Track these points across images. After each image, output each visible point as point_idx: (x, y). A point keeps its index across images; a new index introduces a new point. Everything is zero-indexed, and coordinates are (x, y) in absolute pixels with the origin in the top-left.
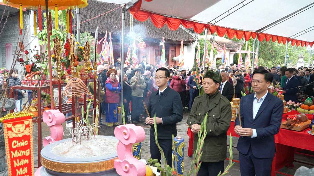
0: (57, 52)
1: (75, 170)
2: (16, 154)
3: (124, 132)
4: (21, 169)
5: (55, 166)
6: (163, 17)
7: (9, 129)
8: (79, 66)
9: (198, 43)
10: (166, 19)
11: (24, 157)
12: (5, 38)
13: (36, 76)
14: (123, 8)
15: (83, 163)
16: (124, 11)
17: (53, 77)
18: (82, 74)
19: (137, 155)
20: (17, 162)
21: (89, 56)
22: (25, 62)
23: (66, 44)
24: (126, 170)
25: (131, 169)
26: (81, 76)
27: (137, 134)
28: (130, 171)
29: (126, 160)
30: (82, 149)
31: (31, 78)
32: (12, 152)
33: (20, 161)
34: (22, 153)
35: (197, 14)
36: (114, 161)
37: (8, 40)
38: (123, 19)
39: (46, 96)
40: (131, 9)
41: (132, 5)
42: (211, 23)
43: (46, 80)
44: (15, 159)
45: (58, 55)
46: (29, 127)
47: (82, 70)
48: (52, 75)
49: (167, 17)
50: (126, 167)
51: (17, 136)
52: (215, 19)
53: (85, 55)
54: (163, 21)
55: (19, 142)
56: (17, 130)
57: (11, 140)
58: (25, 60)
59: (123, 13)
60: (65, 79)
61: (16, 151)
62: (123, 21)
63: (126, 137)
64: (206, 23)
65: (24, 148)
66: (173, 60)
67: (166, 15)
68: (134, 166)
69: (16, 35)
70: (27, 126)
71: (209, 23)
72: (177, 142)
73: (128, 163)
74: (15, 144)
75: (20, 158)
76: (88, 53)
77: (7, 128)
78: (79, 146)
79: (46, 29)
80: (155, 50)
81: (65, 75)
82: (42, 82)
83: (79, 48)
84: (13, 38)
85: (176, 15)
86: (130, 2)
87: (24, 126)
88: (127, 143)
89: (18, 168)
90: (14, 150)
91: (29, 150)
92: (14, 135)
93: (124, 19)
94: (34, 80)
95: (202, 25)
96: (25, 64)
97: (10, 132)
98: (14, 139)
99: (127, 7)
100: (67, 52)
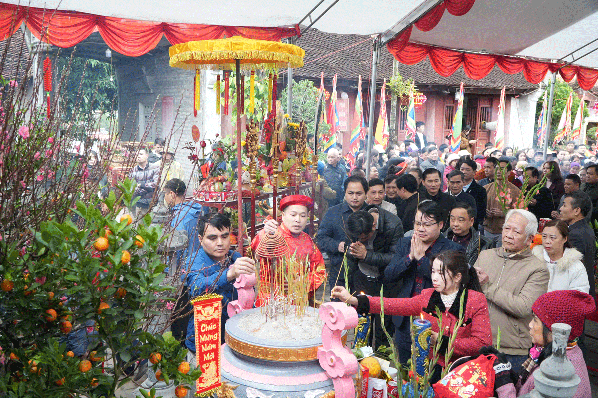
0: (251, 146)
1: (267, 356)
2: (204, 338)
3: (331, 314)
4: (208, 354)
5: (243, 348)
6: (457, 54)
7: (199, 312)
8: (287, 160)
9: (544, 92)
10: (463, 58)
11: (212, 342)
12: (161, 87)
13: (217, 184)
14: (375, 41)
15: (277, 348)
16: (376, 48)
17: (242, 183)
18: (291, 175)
19: (362, 338)
20: (205, 347)
21: (304, 146)
22: (200, 160)
23: (267, 121)
24: (332, 364)
25: (337, 363)
26: (291, 179)
27: (346, 319)
28: (336, 366)
29: (333, 350)
30: (277, 327)
31: (210, 187)
32: (201, 336)
33: (208, 346)
34: (211, 337)
35: (532, 45)
36: (317, 350)
37: (167, 91)
38: (373, 63)
39: (231, 213)
40: (391, 43)
41: (392, 37)
42: (564, 60)
43: (232, 191)
44: (204, 343)
45: (252, 151)
46: (218, 310)
47: (293, 167)
48: (242, 179)
49: (465, 52)
50: (332, 360)
51: (206, 319)
52: (571, 54)
53: (297, 145)
54: (457, 61)
55: (208, 326)
56: (206, 313)
57: (200, 324)
58: (201, 157)
59: (375, 50)
60: (262, 185)
61: (205, 335)
62: (374, 66)
63: (333, 320)
64: (554, 61)
65: (212, 332)
66: (484, 128)
67: (462, 49)
68: (342, 360)
69: (180, 82)
70: (216, 309)
71: (559, 60)
72: (418, 328)
73: (334, 354)
74: (204, 328)
75: (208, 343)
76: (302, 141)
77: (197, 311)
78: (274, 323)
79: (234, 76)
80: (447, 107)
81: (262, 177)
82: (225, 194)
83: (288, 125)
84: (175, 88)
85: (485, 49)
86: (389, 31)
87: (213, 309)
88: (334, 328)
89: (206, 353)
90: (202, 334)
91: (217, 334)
92: (203, 319)
93: (377, 64)
94: (213, 190)
95: (545, 65)
96: (199, 163)
97: (199, 315)
98: (203, 322)
99: (384, 40)
100: (267, 135)
